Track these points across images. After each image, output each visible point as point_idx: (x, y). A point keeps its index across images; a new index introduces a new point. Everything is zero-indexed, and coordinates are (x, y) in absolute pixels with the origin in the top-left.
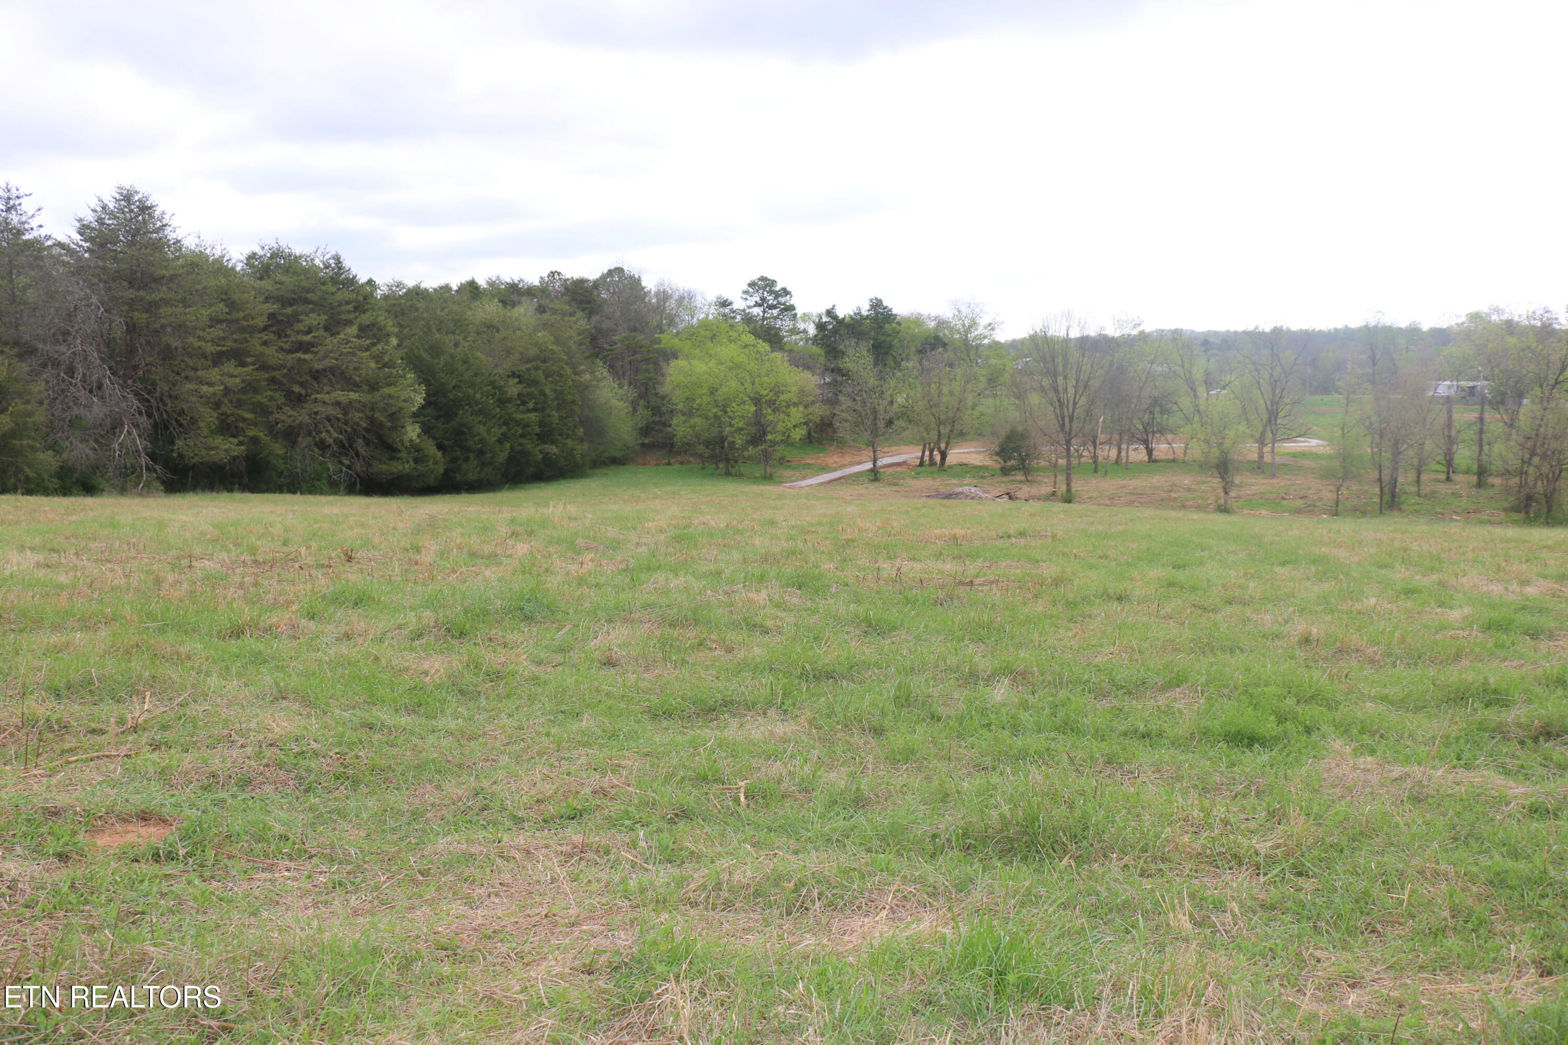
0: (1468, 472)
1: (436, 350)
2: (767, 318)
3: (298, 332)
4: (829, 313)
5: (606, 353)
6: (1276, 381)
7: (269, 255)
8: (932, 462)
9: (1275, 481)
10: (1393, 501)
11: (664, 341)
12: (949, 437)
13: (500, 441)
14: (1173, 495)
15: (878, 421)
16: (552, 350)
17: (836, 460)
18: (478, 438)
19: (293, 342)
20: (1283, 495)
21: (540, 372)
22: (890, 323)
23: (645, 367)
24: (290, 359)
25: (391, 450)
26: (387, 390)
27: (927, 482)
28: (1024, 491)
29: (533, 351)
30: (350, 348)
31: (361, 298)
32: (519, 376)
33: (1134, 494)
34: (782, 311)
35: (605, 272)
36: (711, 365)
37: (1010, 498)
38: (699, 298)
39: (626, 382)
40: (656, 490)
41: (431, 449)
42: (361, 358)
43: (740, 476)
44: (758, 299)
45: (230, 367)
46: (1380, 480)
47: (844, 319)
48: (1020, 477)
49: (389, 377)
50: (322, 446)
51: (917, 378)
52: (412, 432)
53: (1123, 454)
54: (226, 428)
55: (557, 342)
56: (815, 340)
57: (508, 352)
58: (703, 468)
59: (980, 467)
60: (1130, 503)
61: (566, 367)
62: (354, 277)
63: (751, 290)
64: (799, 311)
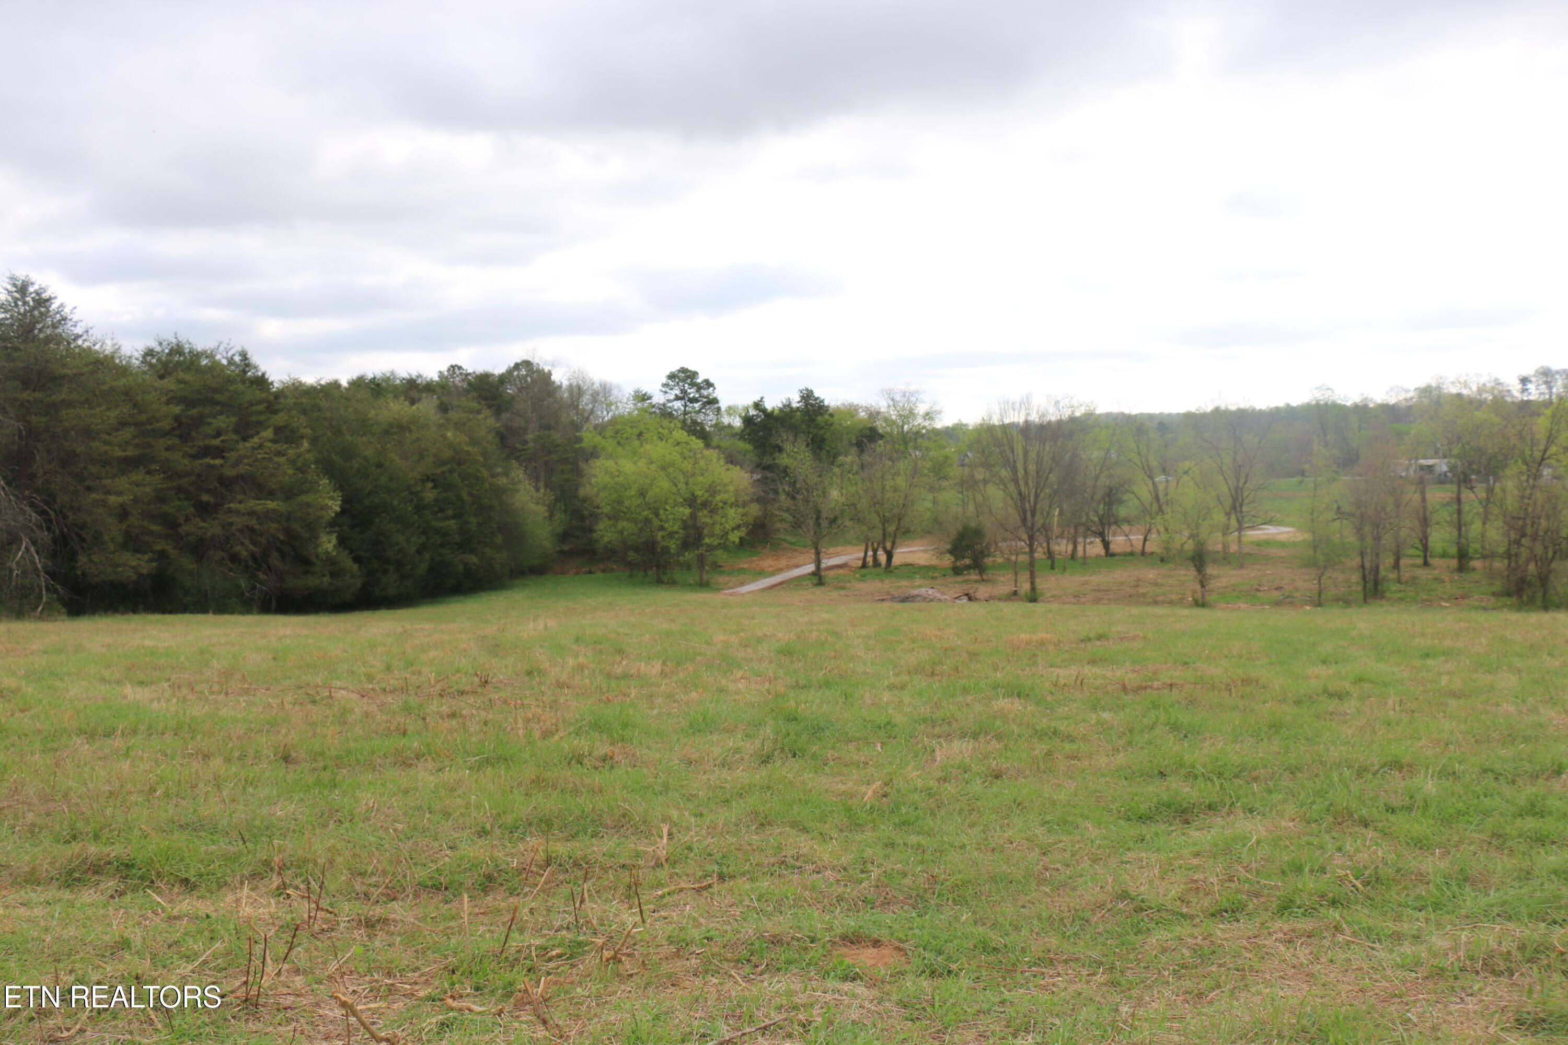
0: (1444, 555)
1: (348, 453)
2: (690, 413)
3: (207, 436)
4: (757, 406)
5: (518, 454)
6: (1240, 466)
7: (167, 351)
8: (876, 563)
9: (1244, 572)
10: (1376, 589)
11: (586, 440)
12: (895, 536)
13: (419, 552)
14: (1141, 590)
15: (821, 521)
16: (468, 452)
17: (772, 563)
18: (396, 548)
19: (199, 447)
20: (1256, 586)
21: (456, 475)
22: (821, 415)
23: (562, 467)
24: (198, 465)
25: (304, 562)
26: (304, 498)
27: (873, 585)
28: (983, 591)
29: (447, 453)
30: (266, 453)
31: (271, 398)
32: (433, 481)
33: (1099, 591)
34: (704, 405)
35: (512, 365)
36: (640, 464)
37: (970, 599)
38: (615, 392)
39: (541, 484)
40: (589, 601)
41: (348, 563)
42: (278, 463)
43: (673, 583)
44: (678, 392)
45: (138, 476)
46: (1363, 567)
47: (773, 412)
48: (974, 576)
49: (305, 482)
50: (234, 558)
51: (857, 473)
52: (328, 543)
53: (1080, 548)
54: (132, 542)
55: (473, 442)
56: (741, 435)
57: (422, 456)
58: (631, 576)
59: (925, 567)
60: (1097, 601)
61: (483, 470)
62: (263, 375)
63: (671, 383)
64: (723, 405)
